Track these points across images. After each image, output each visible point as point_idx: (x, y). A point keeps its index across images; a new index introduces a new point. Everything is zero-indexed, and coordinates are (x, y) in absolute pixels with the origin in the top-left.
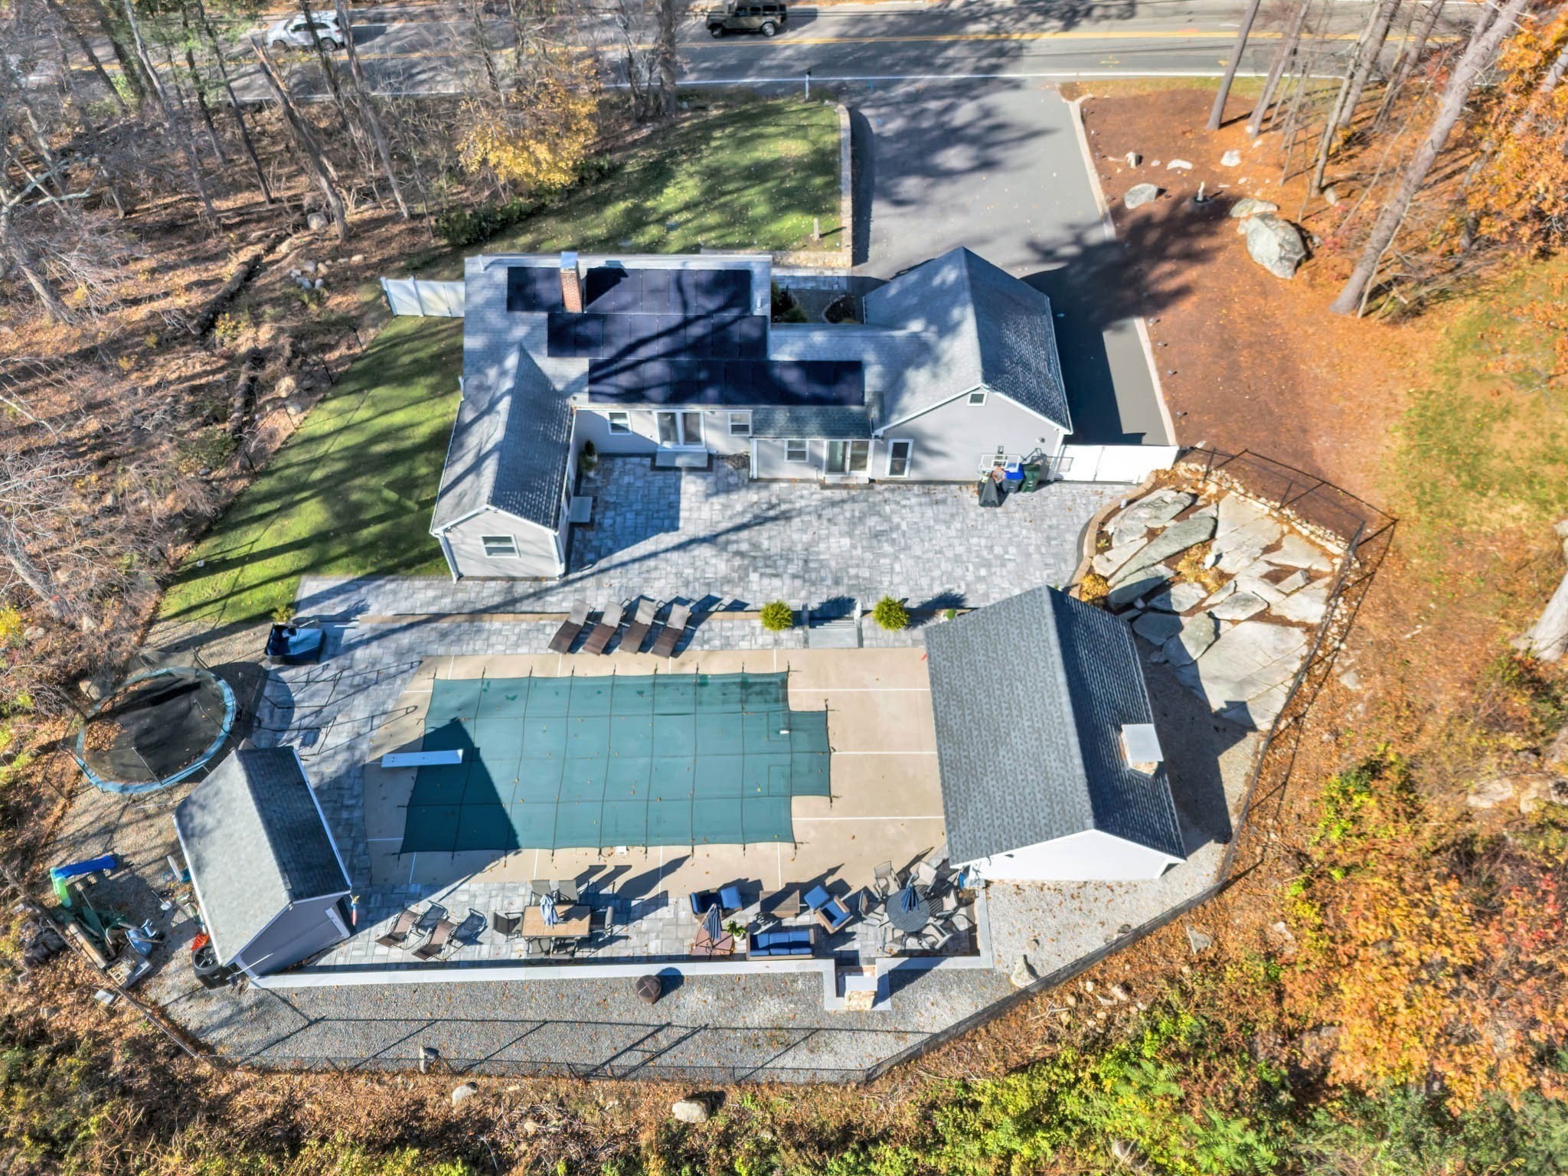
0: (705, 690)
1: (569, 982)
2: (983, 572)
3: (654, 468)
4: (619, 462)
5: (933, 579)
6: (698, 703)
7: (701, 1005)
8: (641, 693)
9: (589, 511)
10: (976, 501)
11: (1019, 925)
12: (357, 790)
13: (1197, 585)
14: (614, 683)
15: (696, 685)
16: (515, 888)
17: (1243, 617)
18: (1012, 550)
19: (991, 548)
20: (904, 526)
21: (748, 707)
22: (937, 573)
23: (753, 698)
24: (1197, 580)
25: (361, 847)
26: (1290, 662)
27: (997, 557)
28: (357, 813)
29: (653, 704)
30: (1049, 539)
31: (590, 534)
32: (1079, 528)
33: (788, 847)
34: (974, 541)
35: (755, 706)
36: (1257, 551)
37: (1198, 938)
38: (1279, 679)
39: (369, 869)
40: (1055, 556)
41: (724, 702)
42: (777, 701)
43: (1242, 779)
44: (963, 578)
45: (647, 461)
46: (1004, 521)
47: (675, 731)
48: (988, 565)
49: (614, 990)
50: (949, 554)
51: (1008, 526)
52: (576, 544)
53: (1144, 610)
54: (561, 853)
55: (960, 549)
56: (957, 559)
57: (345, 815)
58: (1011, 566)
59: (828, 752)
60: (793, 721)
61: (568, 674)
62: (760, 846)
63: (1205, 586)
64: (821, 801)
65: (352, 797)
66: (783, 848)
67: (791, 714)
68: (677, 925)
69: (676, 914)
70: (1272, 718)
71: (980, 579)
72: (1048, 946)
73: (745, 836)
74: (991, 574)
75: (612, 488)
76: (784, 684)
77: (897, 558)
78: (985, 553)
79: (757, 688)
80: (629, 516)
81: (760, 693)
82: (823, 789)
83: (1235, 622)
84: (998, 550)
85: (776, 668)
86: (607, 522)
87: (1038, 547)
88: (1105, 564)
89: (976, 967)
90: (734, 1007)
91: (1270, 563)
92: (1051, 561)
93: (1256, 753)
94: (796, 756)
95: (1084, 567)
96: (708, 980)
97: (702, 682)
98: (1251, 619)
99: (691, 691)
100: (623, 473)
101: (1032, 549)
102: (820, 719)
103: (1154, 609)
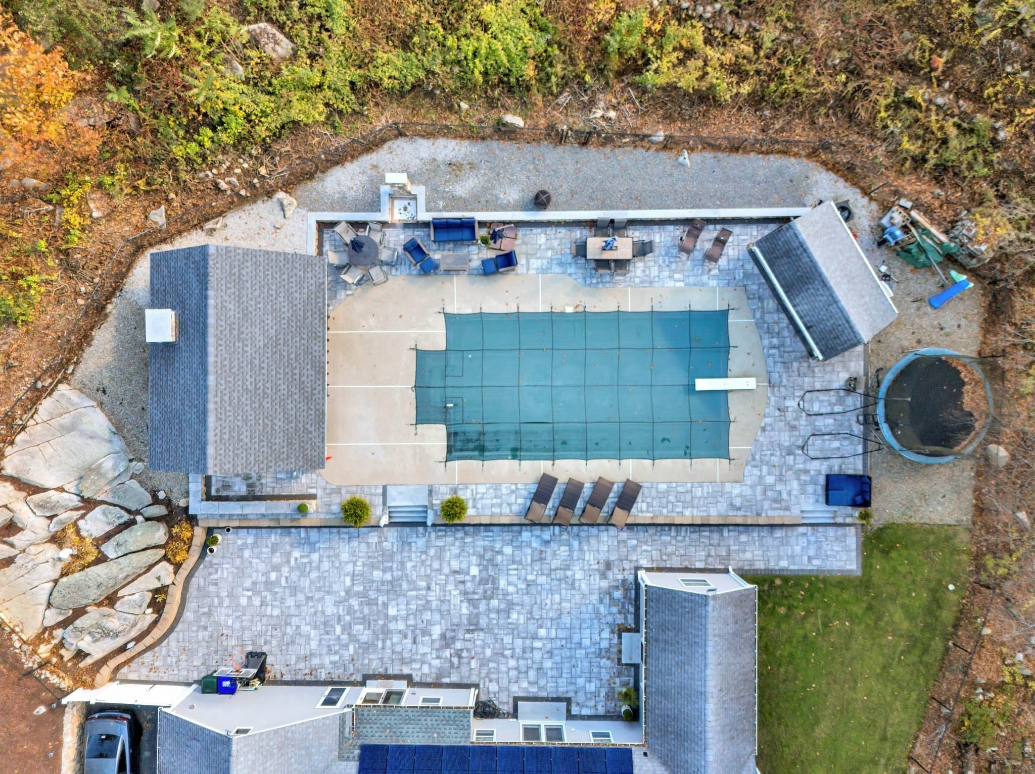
0: (512, 444)
1: (597, 208)
2: (273, 576)
3: (568, 701)
4: (601, 711)
5: (318, 568)
6: (518, 433)
7: (508, 191)
8: (564, 443)
9: (624, 647)
10: (269, 660)
11: (286, 241)
12: (770, 361)
13: (83, 533)
14: (586, 454)
15: (521, 449)
16: (642, 282)
17: (51, 493)
18: (244, 601)
19: (263, 604)
20: (338, 629)
21: (478, 428)
22: (314, 575)
23: (474, 436)
24: (82, 538)
25: (758, 315)
26: (25, 442)
27: (259, 593)
28: (766, 342)
29: (554, 432)
30: (209, 614)
31: (620, 620)
32: (180, 626)
33: (449, 310)
34: (276, 612)
35: (472, 429)
36: (19, 561)
37: (158, 217)
38: (38, 427)
39: (749, 298)
40: (207, 595)
41: (497, 433)
42: (456, 434)
43: (95, 342)
44: (292, 569)
45: (575, 710)
46: (247, 635)
47: (536, 409)
48: (269, 585)
49: (566, 202)
50: (301, 597)
51: (243, 629)
52: (632, 609)
53: (138, 512)
54: (613, 308)
55: (290, 602)
56: (294, 590)
57: (775, 341)
58: (248, 583)
59: (416, 387)
60: (442, 415)
61: (624, 462)
62: (469, 311)
63: (78, 532)
64: (425, 346)
65: (773, 355)
66: (453, 309)
67: (445, 421)
68: (527, 254)
69: (528, 262)
70: (56, 394)
71: (277, 568)
72: (267, 224)
73: (481, 319)
74: (266, 574)
75: (605, 676)
76: (449, 450)
77: (348, 592)
78: (269, 598)
79: (471, 445)
80: (586, 642)
81: (469, 441)
82: (421, 355)
83: (61, 489)
84: (257, 601)
85: (456, 464)
86: (606, 634)
87: (220, 604)
88: (163, 574)
89: (319, 213)
90: (485, 189)
91: (12, 545)
92: (212, 588)
93: (76, 363)
94: (442, 384)
95: (184, 572)
96: (504, 208)
97: (516, 453)
98: (45, 490)
99: (525, 445)
100: (596, 694)
101: (226, 602)
102: (423, 417)
103: (129, 511)
